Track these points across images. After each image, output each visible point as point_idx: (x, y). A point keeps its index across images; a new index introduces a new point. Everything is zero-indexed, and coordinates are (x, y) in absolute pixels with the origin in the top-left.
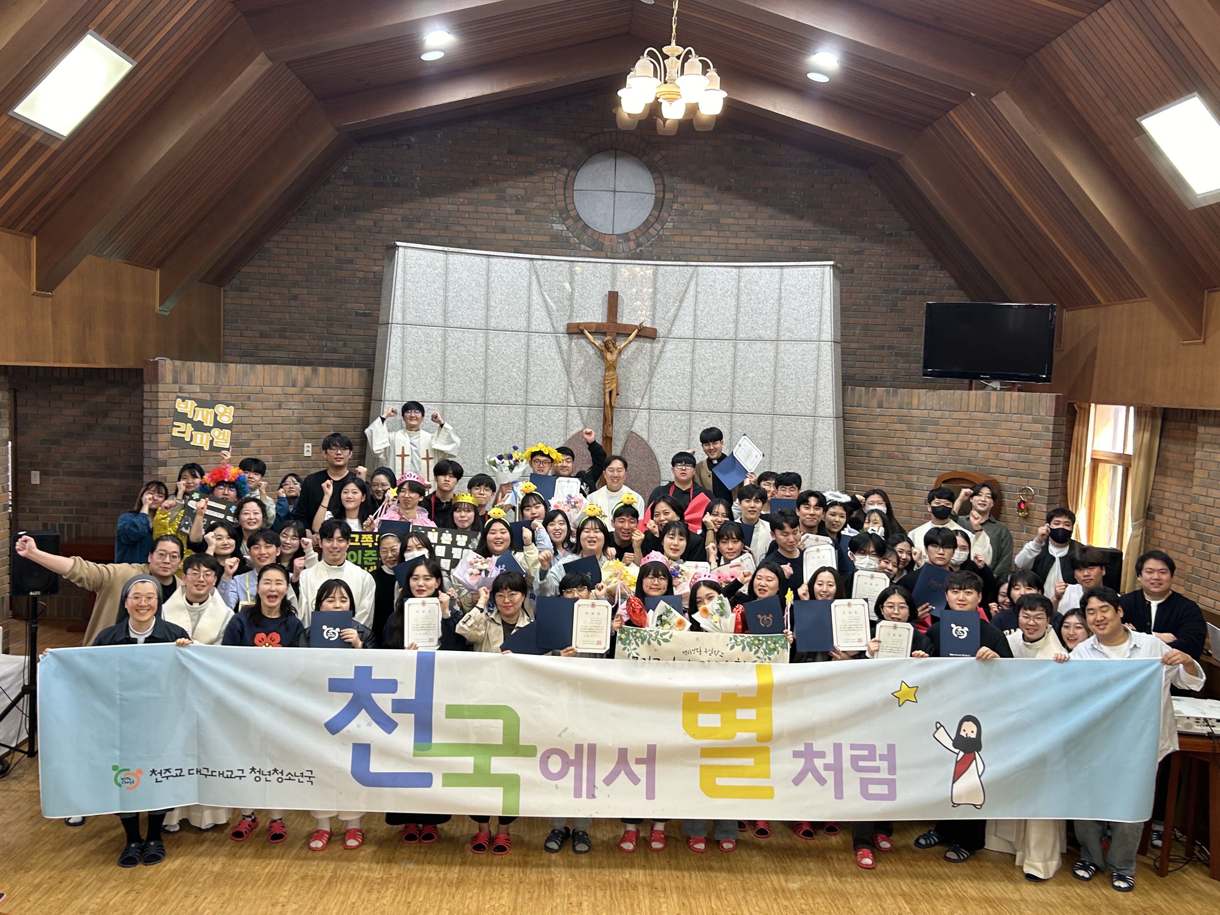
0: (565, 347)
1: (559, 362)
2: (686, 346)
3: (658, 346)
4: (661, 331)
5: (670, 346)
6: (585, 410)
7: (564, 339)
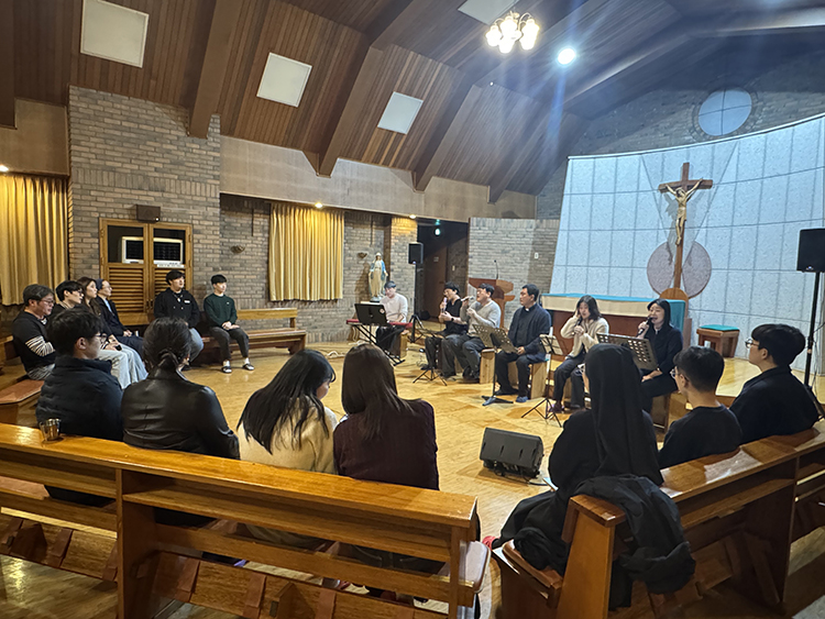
0: (658, 197)
1: (654, 206)
2: (731, 187)
3: (713, 190)
4: (715, 181)
5: (721, 189)
6: (668, 231)
7: (658, 194)
